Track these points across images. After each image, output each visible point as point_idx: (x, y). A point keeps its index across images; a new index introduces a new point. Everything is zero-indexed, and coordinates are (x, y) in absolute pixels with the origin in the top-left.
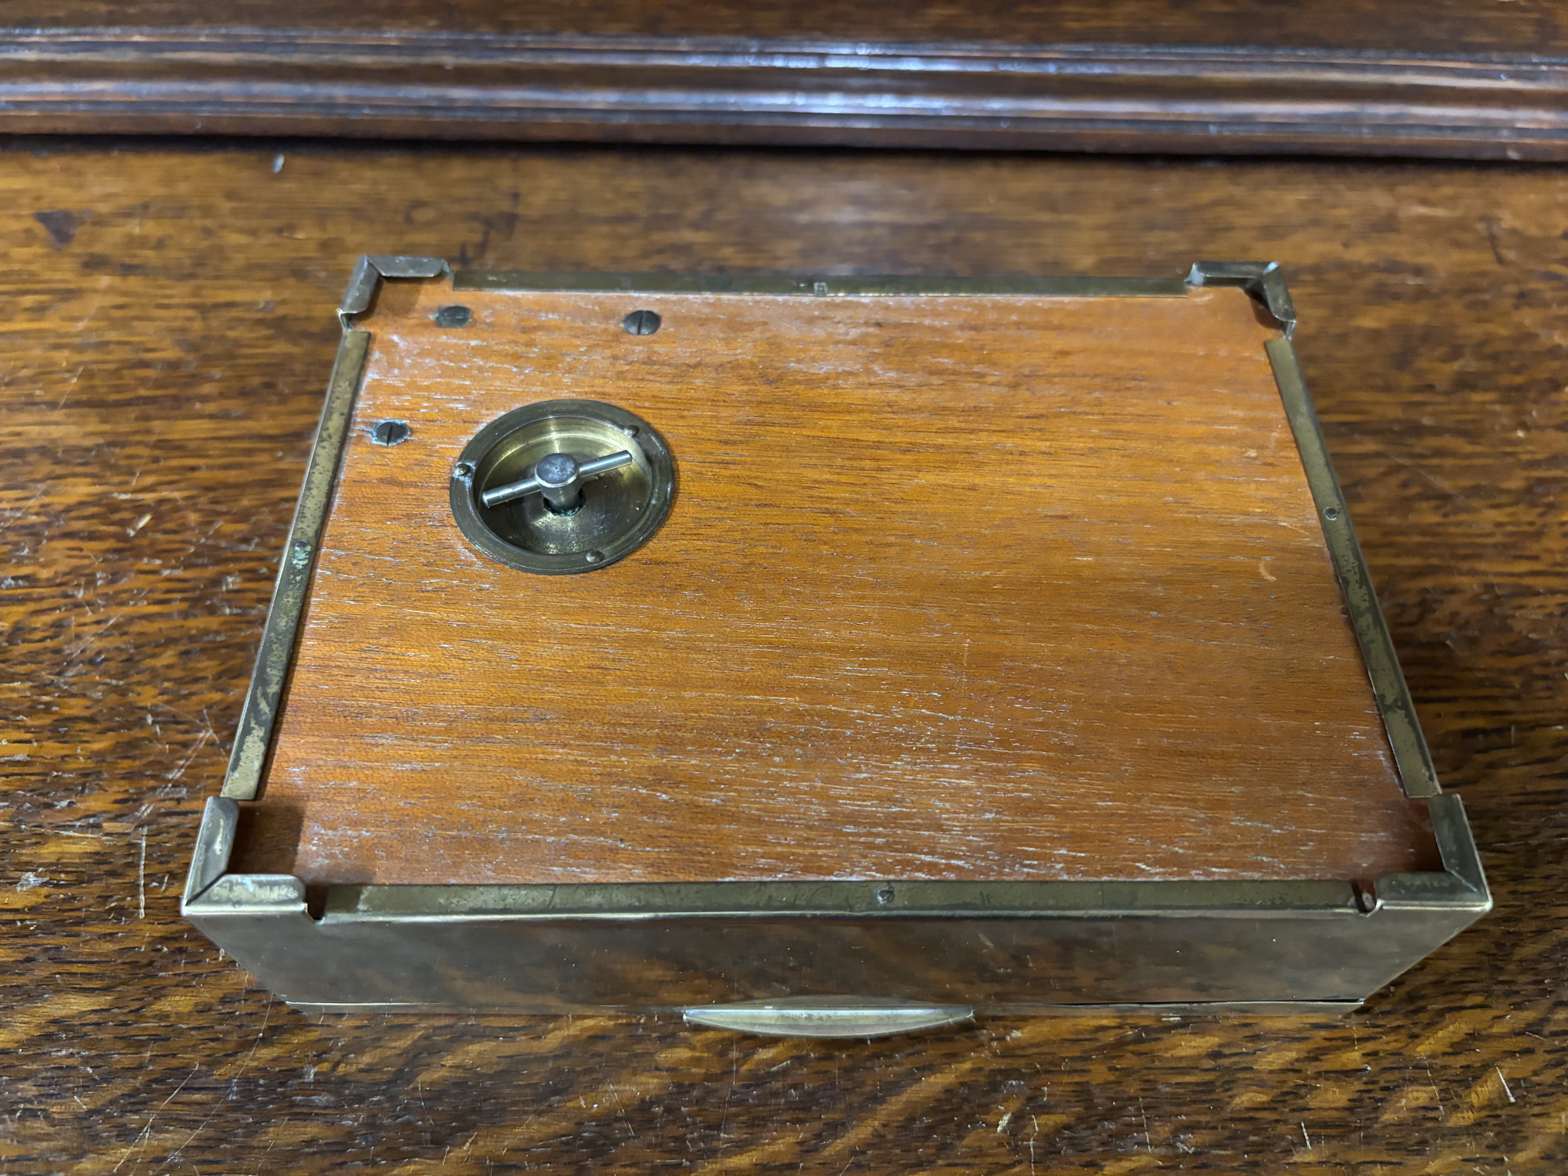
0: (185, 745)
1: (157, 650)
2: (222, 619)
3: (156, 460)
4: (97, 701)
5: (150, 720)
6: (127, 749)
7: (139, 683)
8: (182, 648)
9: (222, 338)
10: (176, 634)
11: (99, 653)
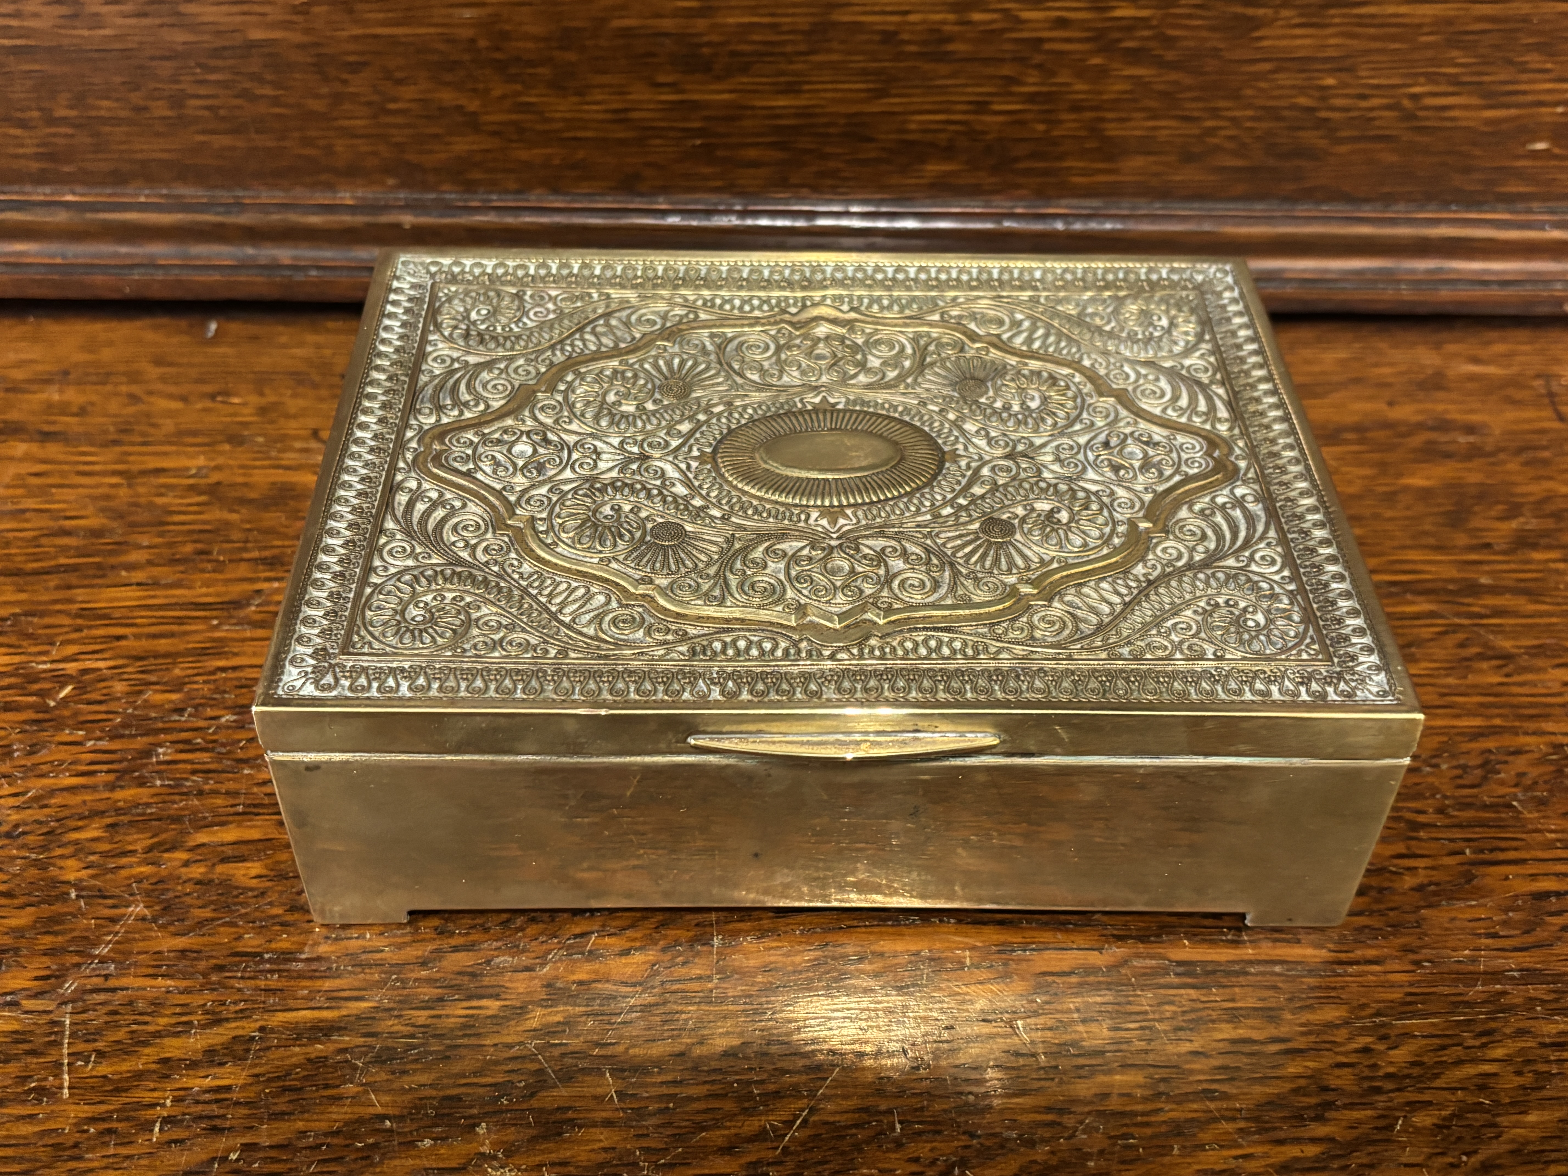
0: (113, 920)
1: (80, 823)
2: (153, 791)
3: (79, 629)
4: (15, 875)
5: (73, 895)
6: (48, 925)
7: (62, 857)
8: (109, 821)
9: (151, 506)
10: (102, 806)
11: (17, 826)
